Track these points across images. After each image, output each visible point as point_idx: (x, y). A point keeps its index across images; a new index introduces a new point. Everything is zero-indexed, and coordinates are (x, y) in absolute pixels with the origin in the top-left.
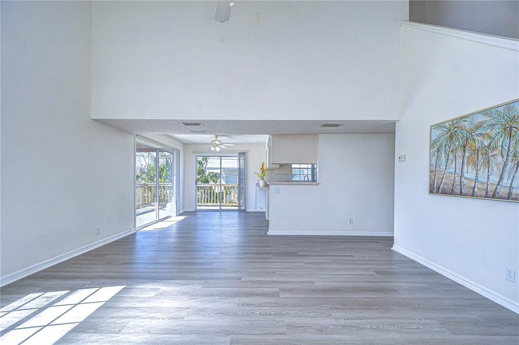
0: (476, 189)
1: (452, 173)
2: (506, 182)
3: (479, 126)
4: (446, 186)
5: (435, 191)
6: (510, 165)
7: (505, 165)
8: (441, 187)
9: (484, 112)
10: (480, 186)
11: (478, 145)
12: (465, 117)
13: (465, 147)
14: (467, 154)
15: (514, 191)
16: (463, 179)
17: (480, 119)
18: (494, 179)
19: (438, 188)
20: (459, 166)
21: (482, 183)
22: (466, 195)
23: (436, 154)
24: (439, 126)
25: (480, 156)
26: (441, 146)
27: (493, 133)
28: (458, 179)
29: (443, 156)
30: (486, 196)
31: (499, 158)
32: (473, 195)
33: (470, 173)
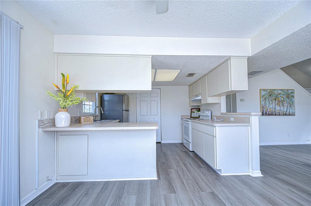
0: (280, 113)
1: (271, 108)
2: (288, 111)
3: (280, 94)
4: (269, 113)
5: (264, 114)
6: (289, 106)
7: (288, 106)
8: (267, 113)
9: (281, 90)
10: (281, 112)
11: (280, 100)
12: (275, 90)
13: (275, 99)
14: (277, 102)
15: (290, 113)
16: (276, 110)
17: (280, 92)
18: (285, 110)
19: (266, 114)
20: (274, 105)
21: (282, 111)
22: (277, 115)
23: (264, 100)
24: (265, 90)
25: (281, 103)
26: (266, 98)
27: (284, 97)
28: (274, 110)
29: (267, 101)
30: (283, 115)
31: (286, 104)
32: (279, 115)
33: (278, 108)
